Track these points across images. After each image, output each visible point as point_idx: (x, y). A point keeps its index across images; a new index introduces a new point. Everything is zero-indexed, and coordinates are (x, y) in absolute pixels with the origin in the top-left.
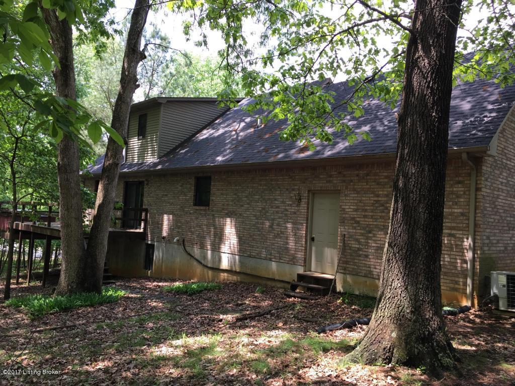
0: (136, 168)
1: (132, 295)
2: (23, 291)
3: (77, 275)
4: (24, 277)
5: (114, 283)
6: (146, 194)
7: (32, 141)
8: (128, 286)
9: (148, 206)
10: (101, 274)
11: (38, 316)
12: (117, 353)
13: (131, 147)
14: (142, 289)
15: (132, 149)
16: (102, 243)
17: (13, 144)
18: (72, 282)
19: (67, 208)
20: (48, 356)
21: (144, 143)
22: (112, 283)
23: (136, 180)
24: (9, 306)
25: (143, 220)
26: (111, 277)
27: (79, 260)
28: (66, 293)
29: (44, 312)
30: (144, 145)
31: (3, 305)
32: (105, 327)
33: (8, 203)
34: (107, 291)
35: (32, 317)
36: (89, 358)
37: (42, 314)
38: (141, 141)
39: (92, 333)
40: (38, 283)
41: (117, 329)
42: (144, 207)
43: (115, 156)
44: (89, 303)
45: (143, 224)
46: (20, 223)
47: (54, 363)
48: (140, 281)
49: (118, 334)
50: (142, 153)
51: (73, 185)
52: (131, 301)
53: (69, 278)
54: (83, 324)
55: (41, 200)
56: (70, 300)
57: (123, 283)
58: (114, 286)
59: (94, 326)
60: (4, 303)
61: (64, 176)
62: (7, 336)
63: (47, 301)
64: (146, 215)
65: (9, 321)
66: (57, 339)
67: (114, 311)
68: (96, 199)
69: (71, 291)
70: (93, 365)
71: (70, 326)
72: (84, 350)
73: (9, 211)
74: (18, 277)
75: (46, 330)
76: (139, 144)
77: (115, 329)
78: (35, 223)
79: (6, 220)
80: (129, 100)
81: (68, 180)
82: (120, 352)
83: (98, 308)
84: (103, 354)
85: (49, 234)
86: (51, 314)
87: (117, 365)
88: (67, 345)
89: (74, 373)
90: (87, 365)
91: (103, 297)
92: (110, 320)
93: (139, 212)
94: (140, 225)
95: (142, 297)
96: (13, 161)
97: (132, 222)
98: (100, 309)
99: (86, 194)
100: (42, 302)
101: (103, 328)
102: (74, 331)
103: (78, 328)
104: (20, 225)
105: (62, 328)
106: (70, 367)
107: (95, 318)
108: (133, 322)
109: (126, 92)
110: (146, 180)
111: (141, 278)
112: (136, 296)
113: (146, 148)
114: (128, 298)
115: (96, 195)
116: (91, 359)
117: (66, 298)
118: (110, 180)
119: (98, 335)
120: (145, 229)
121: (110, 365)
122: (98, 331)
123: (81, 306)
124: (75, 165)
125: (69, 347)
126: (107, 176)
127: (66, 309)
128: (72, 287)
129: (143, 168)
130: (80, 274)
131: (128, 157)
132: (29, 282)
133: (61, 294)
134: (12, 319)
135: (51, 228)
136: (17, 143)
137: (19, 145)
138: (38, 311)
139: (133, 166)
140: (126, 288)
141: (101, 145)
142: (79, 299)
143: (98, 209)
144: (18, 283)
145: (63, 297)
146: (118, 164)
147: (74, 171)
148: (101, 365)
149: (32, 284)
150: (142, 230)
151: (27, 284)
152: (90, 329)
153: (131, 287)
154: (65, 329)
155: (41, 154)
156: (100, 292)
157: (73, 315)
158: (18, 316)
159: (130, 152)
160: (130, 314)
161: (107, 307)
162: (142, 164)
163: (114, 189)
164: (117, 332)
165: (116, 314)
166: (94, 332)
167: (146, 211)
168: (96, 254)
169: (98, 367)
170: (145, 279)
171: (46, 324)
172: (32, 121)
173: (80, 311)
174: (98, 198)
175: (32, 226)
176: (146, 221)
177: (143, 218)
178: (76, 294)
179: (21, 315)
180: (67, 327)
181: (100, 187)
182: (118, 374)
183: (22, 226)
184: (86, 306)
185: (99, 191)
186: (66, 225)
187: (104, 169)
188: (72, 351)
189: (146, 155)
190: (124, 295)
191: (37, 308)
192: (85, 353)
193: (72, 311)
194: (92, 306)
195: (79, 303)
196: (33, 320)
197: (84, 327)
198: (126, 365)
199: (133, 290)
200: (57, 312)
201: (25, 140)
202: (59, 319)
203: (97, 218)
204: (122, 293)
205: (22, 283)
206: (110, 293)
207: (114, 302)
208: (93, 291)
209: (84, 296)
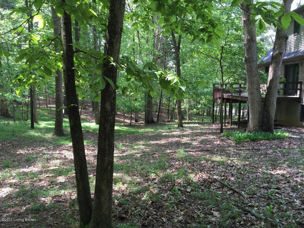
0: (293, 55)
1: (294, 136)
2: (228, 130)
3: (258, 122)
4: (228, 123)
5: (280, 128)
6: (300, 72)
7: (230, 47)
8: (290, 131)
9: (302, 80)
10: (273, 122)
11: (239, 142)
12: (288, 167)
13: (289, 42)
14: (300, 133)
15: (290, 43)
16: (272, 104)
17: (220, 51)
18: (256, 126)
19: (251, 83)
20: (247, 163)
21: (299, 37)
22: (279, 128)
23: (293, 63)
24: (224, 136)
25: (299, 89)
26: (279, 125)
27: (260, 113)
28: (253, 131)
29: (242, 141)
30: (298, 39)
31: (221, 135)
32: (278, 152)
33: (218, 84)
34: (277, 132)
35: (236, 142)
36: (271, 167)
37: (241, 141)
38: (296, 36)
39: (270, 154)
40: (235, 127)
41: (286, 154)
42: (299, 81)
43: (280, 48)
44: (266, 138)
45: (298, 92)
46: (225, 94)
47: (251, 166)
48: (298, 128)
49: (287, 157)
50: (297, 44)
51: (254, 69)
52: (293, 140)
53: (254, 124)
54: (264, 149)
55: (235, 81)
56: (255, 135)
57: (286, 129)
58: (280, 130)
59: (271, 151)
60: (220, 134)
61: (249, 64)
62: (225, 150)
63: (243, 135)
64: (301, 86)
65: (224, 143)
66: (250, 155)
67: (283, 144)
68: (268, 77)
69: (256, 131)
70: (274, 171)
71: (257, 149)
72: (267, 162)
73: (219, 88)
74: (225, 123)
75: (244, 149)
76: (295, 38)
77: (285, 154)
78: (232, 94)
79: (217, 93)
80: (289, 9)
81: (251, 66)
82: (290, 167)
83: (272, 141)
84: (279, 166)
85: (240, 99)
86: (245, 142)
87: (289, 173)
88: (257, 159)
89: (263, 173)
90: (270, 170)
91: (275, 135)
92: (281, 149)
93: (295, 84)
94: (297, 93)
95: (300, 138)
96: (221, 60)
97: (291, 91)
98: (273, 142)
99: (261, 74)
100: (240, 135)
101: (277, 152)
102: (259, 152)
103: (261, 151)
104: (225, 95)
105: (252, 150)
106: (260, 169)
107: (271, 147)
108: (296, 151)
109: (287, 4)
110: (301, 62)
111: (298, 127)
112: (296, 137)
113: (300, 40)
114: (291, 137)
115: (268, 74)
116: (272, 167)
117: (253, 134)
118: (277, 64)
119: (274, 156)
120: (300, 95)
121: (285, 173)
122: (274, 154)
123: (262, 139)
124: (255, 57)
125: (258, 160)
126: (275, 62)
127: (254, 140)
128: (256, 128)
129: (298, 55)
130: (260, 121)
131: (287, 49)
132: (231, 126)
133: (249, 131)
134: (226, 142)
135: (241, 96)
136: (222, 50)
137: (223, 51)
138: (239, 139)
139: (291, 54)
140: (289, 132)
141: (267, 45)
142: (261, 135)
143: (270, 83)
144: (225, 126)
145: (251, 133)
146: (282, 53)
147: (255, 61)
148: (279, 172)
149: (232, 126)
150: (298, 96)
151: (230, 126)
152: (269, 152)
153: (292, 131)
154: (254, 150)
155: (234, 54)
156: (272, 132)
157: (258, 144)
158: (229, 141)
159: (288, 45)
160: (293, 147)
161: (278, 141)
162: (297, 52)
163: (279, 70)
164: (286, 156)
165: (284, 146)
166: (272, 154)
167: (301, 83)
168: (269, 110)
169: (277, 173)
170: (301, 127)
171: (244, 147)
172: (229, 36)
173: (261, 142)
174: (269, 76)
175: (231, 95)
176: (301, 90)
177: (299, 88)
178: (258, 132)
179: (230, 141)
180: (255, 150)
181: (271, 69)
182: (291, 178)
183: (226, 96)
184: (265, 140)
185: (270, 71)
186: (251, 93)
187: (273, 57)
188: (260, 162)
189: (300, 45)
190: (288, 135)
191: (237, 138)
192: (269, 164)
193: (257, 142)
194: (268, 140)
195: (260, 137)
196: (236, 144)
197: (265, 150)
198: (295, 174)
199: (294, 133)
200: (248, 141)
201: (226, 48)
202: (250, 145)
203: (269, 88)
204: (287, 134)
205: (227, 126)
206: (279, 134)
207: (282, 139)
208: (268, 131)
209: (263, 134)
